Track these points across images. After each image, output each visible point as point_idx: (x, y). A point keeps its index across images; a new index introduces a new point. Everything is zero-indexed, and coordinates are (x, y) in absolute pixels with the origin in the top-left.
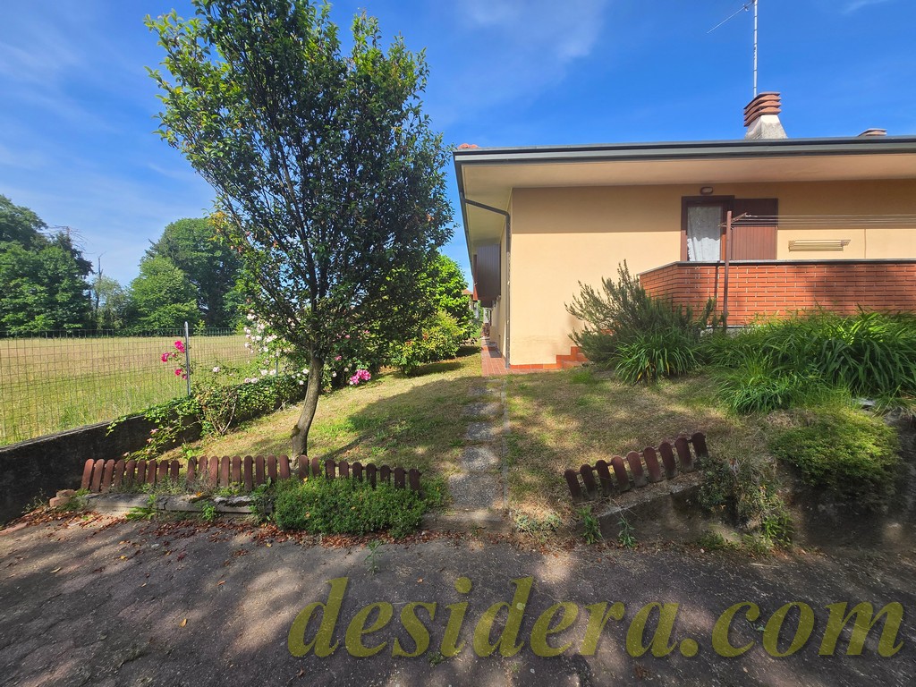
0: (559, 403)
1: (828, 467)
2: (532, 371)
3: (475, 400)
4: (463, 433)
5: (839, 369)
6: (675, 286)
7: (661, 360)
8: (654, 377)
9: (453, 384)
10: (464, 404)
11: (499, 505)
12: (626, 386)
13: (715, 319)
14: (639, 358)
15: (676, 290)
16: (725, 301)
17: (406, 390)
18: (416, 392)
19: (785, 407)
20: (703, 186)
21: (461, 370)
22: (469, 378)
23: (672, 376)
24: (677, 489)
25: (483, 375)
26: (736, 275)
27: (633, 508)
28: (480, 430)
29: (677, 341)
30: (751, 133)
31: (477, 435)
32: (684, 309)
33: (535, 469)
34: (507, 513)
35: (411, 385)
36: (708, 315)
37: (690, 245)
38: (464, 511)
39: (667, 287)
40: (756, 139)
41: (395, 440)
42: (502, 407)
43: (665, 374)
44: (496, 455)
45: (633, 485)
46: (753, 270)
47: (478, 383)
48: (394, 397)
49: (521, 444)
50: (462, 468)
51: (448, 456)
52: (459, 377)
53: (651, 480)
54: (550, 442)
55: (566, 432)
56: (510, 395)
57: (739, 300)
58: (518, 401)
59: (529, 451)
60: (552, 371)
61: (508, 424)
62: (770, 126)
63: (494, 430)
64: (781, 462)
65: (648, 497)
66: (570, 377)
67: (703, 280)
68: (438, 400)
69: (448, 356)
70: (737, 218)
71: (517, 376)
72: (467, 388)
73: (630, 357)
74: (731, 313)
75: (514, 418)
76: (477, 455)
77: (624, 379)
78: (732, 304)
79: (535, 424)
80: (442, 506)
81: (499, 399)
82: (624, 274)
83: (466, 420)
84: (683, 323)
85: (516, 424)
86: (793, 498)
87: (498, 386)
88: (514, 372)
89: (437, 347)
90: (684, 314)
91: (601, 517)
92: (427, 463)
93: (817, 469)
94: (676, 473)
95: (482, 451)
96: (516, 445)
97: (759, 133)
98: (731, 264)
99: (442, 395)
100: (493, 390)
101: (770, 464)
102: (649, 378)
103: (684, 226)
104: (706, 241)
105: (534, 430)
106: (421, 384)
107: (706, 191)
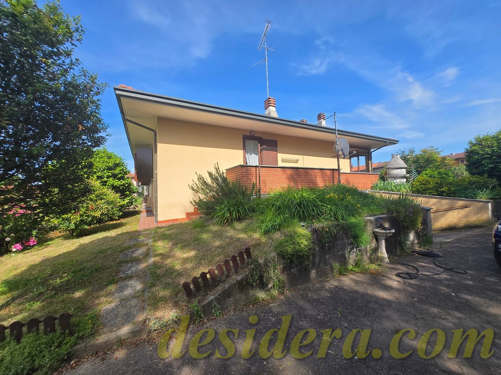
0: (185, 241)
1: (293, 253)
2: (171, 223)
3: (130, 248)
4: (117, 273)
5: (295, 212)
6: (240, 176)
7: (234, 213)
8: (232, 222)
9: (113, 239)
10: (121, 251)
11: (141, 318)
12: (219, 227)
13: (256, 191)
14: (224, 212)
15: (240, 178)
16: (260, 183)
17: (73, 248)
18: (82, 248)
19: (279, 230)
20: (251, 131)
21: (123, 227)
22: (127, 233)
23: (239, 219)
24: (239, 278)
25: (138, 229)
26: (263, 172)
27: (220, 295)
28: (131, 267)
29: (241, 203)
30: (267, 112)
31: (128, 272)
32: (244, 187)
33: (167, 286)
34: (145, 322)
35: (79, 244)
36: (253, 190)
37: (247, 157)
38: (112, 331)
39: (237, 176)
40: (268, 116)
41: (53, 292)
42: (149, 249)
43: (236, 219)
44: (141, 283)
45: (220, 281)
46: (269, 170)
47: (134, 235)
48: (59, 255)
49: (159, 271)
50: (115, 299)
51: (103, 293)
52: (120, 233)
53: (228, 276)
54: (178, 267)
55: (187, 259)
56: (155, 241)
57: (264, 182)
58: (160, 244)
59: (164, 275)
60: (183, 222)
61: (152, 260)
62: (272, 111)
63: (142, 266)
64: (278, 254)
65: (227, 286)
66: (192, 225)
67: (251, 174)
68: (100, 252)
69: (112, 219)
70: (262, 147)
71: (160, 228)
72: (125, 240)
73: (221, 212)
74: (262, 188)
75: (156, 255)
76: (127, 286)
77: (218, 223)
78: (262, 184)
79: (169, 257)
80: (92, 334)
81: (147, 244)
82: (217, 169)
83: (121, 263)
84: (243, 193)
85: (157, 259)
86: (283, 269)
87: (148, 236)
88: (160, 225)
89: (102, 214)
90: (244, 189)
91: (203, 305)
92: (83, 303)
93: (289, 255)
94: (239, 269)
95: (132, 282)
96: (156, 273)
97: (269, 113)
98: (261, 167)
99: (104, 248)
100: (144, 239)
101: (275, 256)
102: (229, 222)
103: (244, 148)
104: (253, 155)
105: (169, 261)
106: (88, 242)
107: (252, 134)
